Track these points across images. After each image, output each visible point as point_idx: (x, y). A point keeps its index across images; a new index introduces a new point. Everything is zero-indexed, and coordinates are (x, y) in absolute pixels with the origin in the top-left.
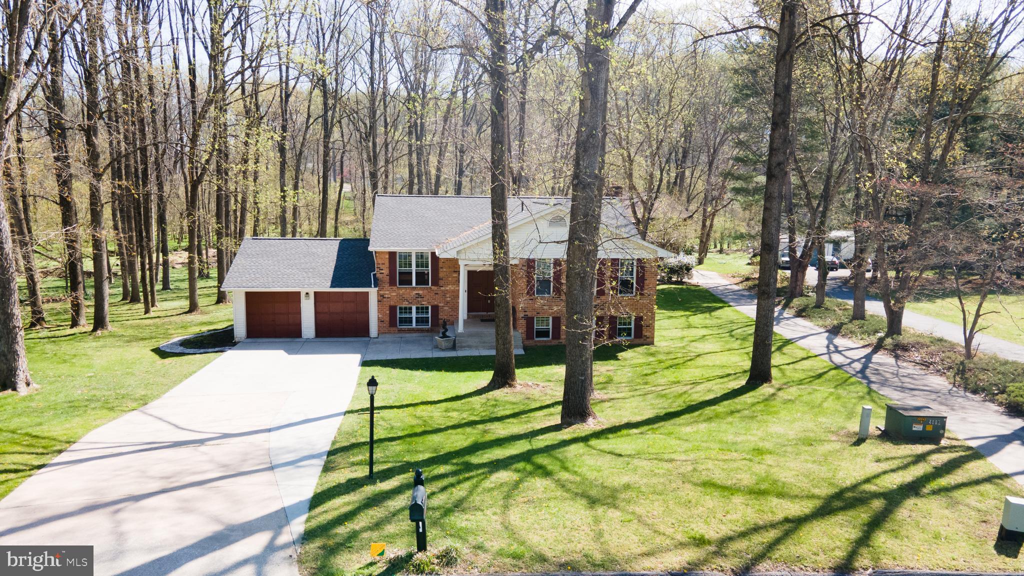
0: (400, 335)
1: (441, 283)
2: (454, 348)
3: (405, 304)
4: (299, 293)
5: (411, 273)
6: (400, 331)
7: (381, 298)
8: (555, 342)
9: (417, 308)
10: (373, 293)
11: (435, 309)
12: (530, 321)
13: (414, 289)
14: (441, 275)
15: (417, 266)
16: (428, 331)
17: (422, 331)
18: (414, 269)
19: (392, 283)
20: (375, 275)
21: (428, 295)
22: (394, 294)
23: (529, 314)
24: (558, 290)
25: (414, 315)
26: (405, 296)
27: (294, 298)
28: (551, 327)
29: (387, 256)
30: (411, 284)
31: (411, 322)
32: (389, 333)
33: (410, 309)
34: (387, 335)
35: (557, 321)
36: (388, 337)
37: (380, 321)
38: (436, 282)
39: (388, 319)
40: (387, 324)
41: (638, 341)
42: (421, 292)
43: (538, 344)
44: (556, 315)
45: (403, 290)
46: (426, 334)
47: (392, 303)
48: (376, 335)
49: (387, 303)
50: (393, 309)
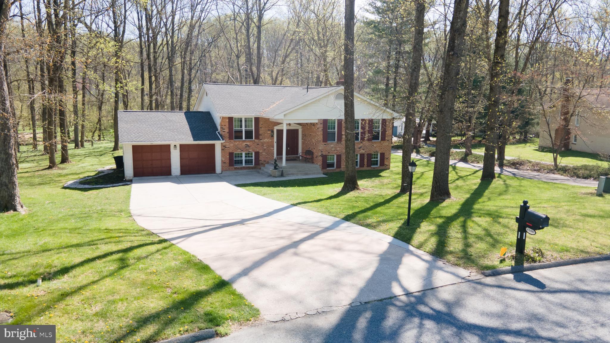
0: (236, 171)
1: (261, 137)
2: (282, 175)
3: (239, 152)
4: (169, 146)
5: (242, 131)
6: (236, 169)
7: (224, 147)
8: (338, 170)
9: (246, 154)
10: (218, 144)
11: (257, 154)
12: (325, 158)
13: (244, 142)
14: (261, 132)
15: (246, 127)
16: (252, 168)
17: (249, 168)
18: (243, 129)
19: (230, 138)
20: (219, 133)
21: (252, 145)
22: (233, 145)
23: (324, 154)
24: (340, 139)
25: (244, 158)
26: (238, 146)
27: (166, 149)
28: (335, 161)
29: (227, 121)
30: (242, 138)
31: (242, 163)
32: (229, 170)
33: (242, 154)
34: (228, 172)
35: (339, 157)
36: (228, 173)
37: (223, 162)
38: (257, 137)
39: (228, 161)
40: (227, 164)
41: (382, 168)
42: (248, 143)
43: (329, 172)
44: (339, 154)
45: (237, 142)
46: (252, 170)
47: (231, 151)
48: (220, 172)
49: (228, 151)
50: (231, 154)
